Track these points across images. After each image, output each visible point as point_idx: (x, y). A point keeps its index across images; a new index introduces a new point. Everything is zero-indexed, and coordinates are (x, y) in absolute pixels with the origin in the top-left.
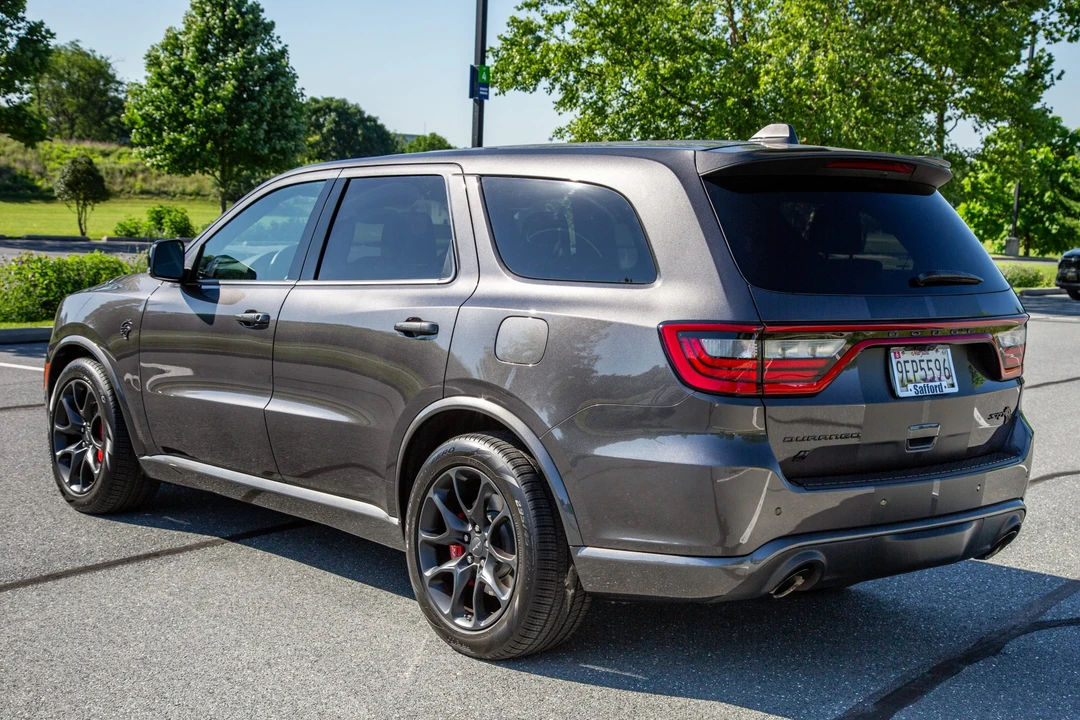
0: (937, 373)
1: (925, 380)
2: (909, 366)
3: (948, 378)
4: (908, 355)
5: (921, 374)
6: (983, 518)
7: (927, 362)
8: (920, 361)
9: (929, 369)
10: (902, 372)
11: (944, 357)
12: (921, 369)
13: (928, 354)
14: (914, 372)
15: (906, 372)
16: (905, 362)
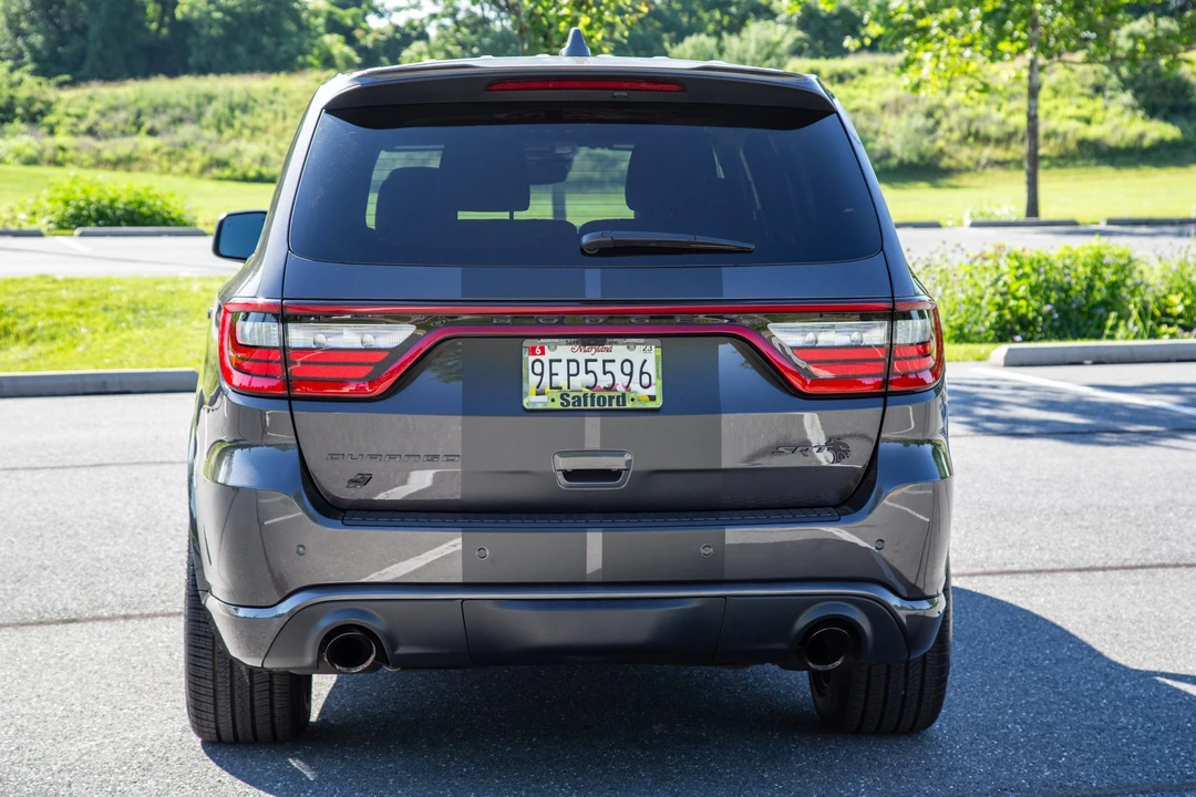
0: (622, 379)
1: (592, 388)
3: (645, 388)
5: (585, 378)
6: (725, 597)
7: (605, 362)
8: (587, 361)
9: (605, 373)
10: (542, 374)
11: (646, 356)
12: (587, 372)
13: (609, 350)
14: (569, 375)
15: (551, 374)
16: (551, 361)
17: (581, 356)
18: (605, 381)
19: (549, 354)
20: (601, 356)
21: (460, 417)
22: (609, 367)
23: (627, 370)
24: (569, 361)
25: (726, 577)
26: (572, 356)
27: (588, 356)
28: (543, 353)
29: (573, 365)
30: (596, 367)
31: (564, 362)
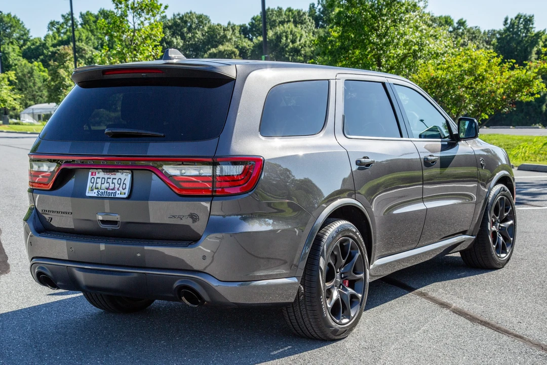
0: (117, 186)
1: (107, 189)
2: (99, 181)
3: (123, 189)
4: (101, 174)
5: (106, 185)
6: (144, 273)
7: (113, 179)
8: (108, 178)
9: (112, 183)
10: (93, 183)
11: (126, 177)
12: (107, 183)
13: (115, 175)
14: (102, 184)
15: (96, 183)
16: (97, 178)
17: (106, 176)
18: (112, 186)
19: (97, 175)
20: (112, 177)
21: (70, 198)
22: (114, 181)
23: (119, 183)
24: (102, 178)
25: (147, 266)
26: (104, 176)
27: (109, 176)
28: (95, 175)
29: (103, 180)
30: (110, 181)
31: (101, 179)
